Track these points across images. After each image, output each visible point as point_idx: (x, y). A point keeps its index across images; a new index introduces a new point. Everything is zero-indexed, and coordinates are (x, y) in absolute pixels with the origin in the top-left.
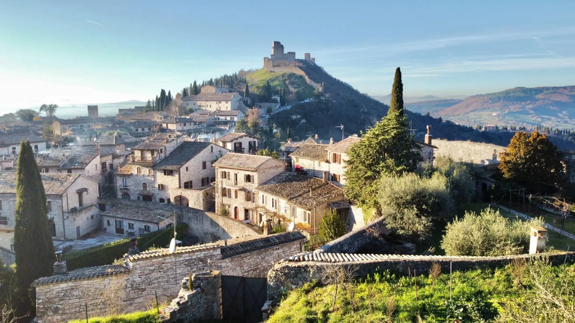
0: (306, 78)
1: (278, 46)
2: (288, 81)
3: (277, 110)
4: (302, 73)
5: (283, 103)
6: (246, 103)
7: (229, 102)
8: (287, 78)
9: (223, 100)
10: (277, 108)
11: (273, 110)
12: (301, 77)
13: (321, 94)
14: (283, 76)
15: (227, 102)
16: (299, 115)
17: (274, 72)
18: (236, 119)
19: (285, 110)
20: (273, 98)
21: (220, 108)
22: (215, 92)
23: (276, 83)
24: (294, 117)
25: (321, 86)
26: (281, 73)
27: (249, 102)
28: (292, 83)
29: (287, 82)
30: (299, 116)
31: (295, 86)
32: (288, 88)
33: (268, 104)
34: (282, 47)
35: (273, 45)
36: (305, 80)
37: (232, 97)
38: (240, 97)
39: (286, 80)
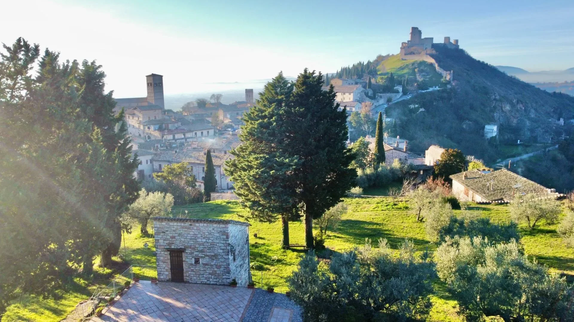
0: (436, 65)
1: (416, 32)
2: (418, 69)
3: (398, 99)
4: (432, 61)
5: (405, 93)
6: (367, 95)
7: (352, 94)
8: (417, 66)
9: (347, 92)
10: (397, 97)
11: (393, 99)
12: (431, 65)
13: (449, 82)
14: (413, 64)
15: (350, 94)
16: (417, 104)
17: (405, 60)
18: (354, 109)
19: (403, 100)
20: (395, 88)
21: (344, 98)
22: (341, 84)
23: (406, 71)
24: (412, 106)
25: (450, 74)
26: (412, 61)
27: (370, 93)
28: (421, 71)
29: (416, 70)
30: (416, 106)
31: (424, 74)
32: (415, 76)
33: (388, 95)
34: (420, 32)
35: (411, 31)
36: (435, 67)
37: (355, 89)
38: (362, 89)
39: (416, 68)
